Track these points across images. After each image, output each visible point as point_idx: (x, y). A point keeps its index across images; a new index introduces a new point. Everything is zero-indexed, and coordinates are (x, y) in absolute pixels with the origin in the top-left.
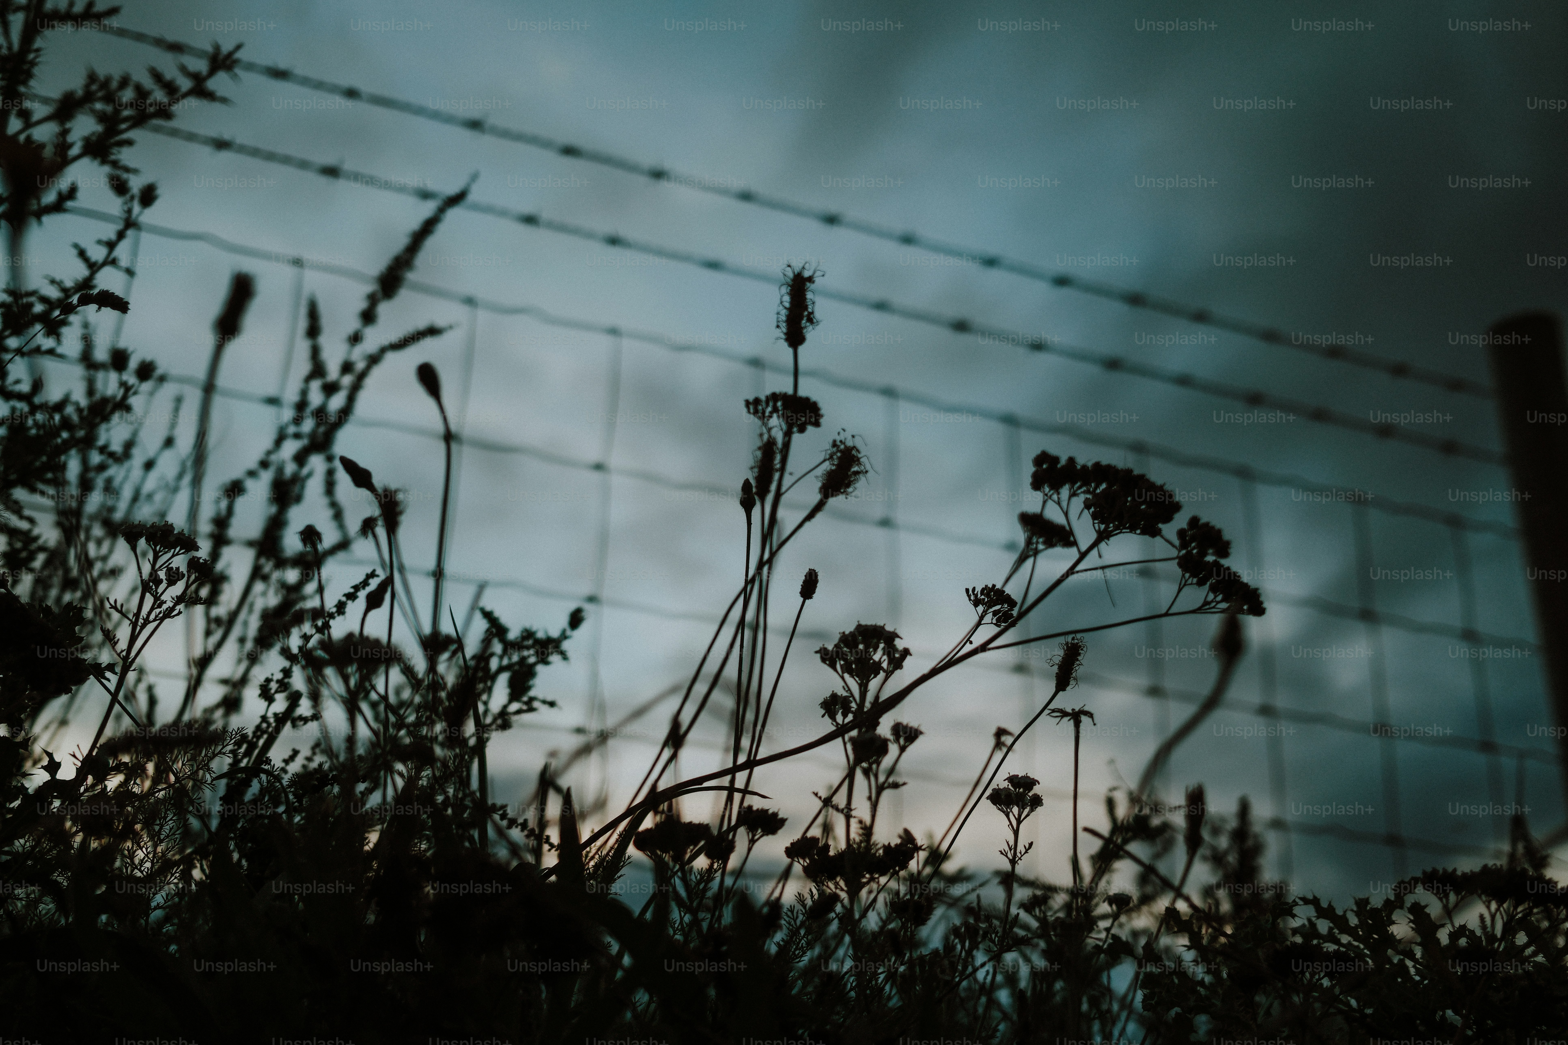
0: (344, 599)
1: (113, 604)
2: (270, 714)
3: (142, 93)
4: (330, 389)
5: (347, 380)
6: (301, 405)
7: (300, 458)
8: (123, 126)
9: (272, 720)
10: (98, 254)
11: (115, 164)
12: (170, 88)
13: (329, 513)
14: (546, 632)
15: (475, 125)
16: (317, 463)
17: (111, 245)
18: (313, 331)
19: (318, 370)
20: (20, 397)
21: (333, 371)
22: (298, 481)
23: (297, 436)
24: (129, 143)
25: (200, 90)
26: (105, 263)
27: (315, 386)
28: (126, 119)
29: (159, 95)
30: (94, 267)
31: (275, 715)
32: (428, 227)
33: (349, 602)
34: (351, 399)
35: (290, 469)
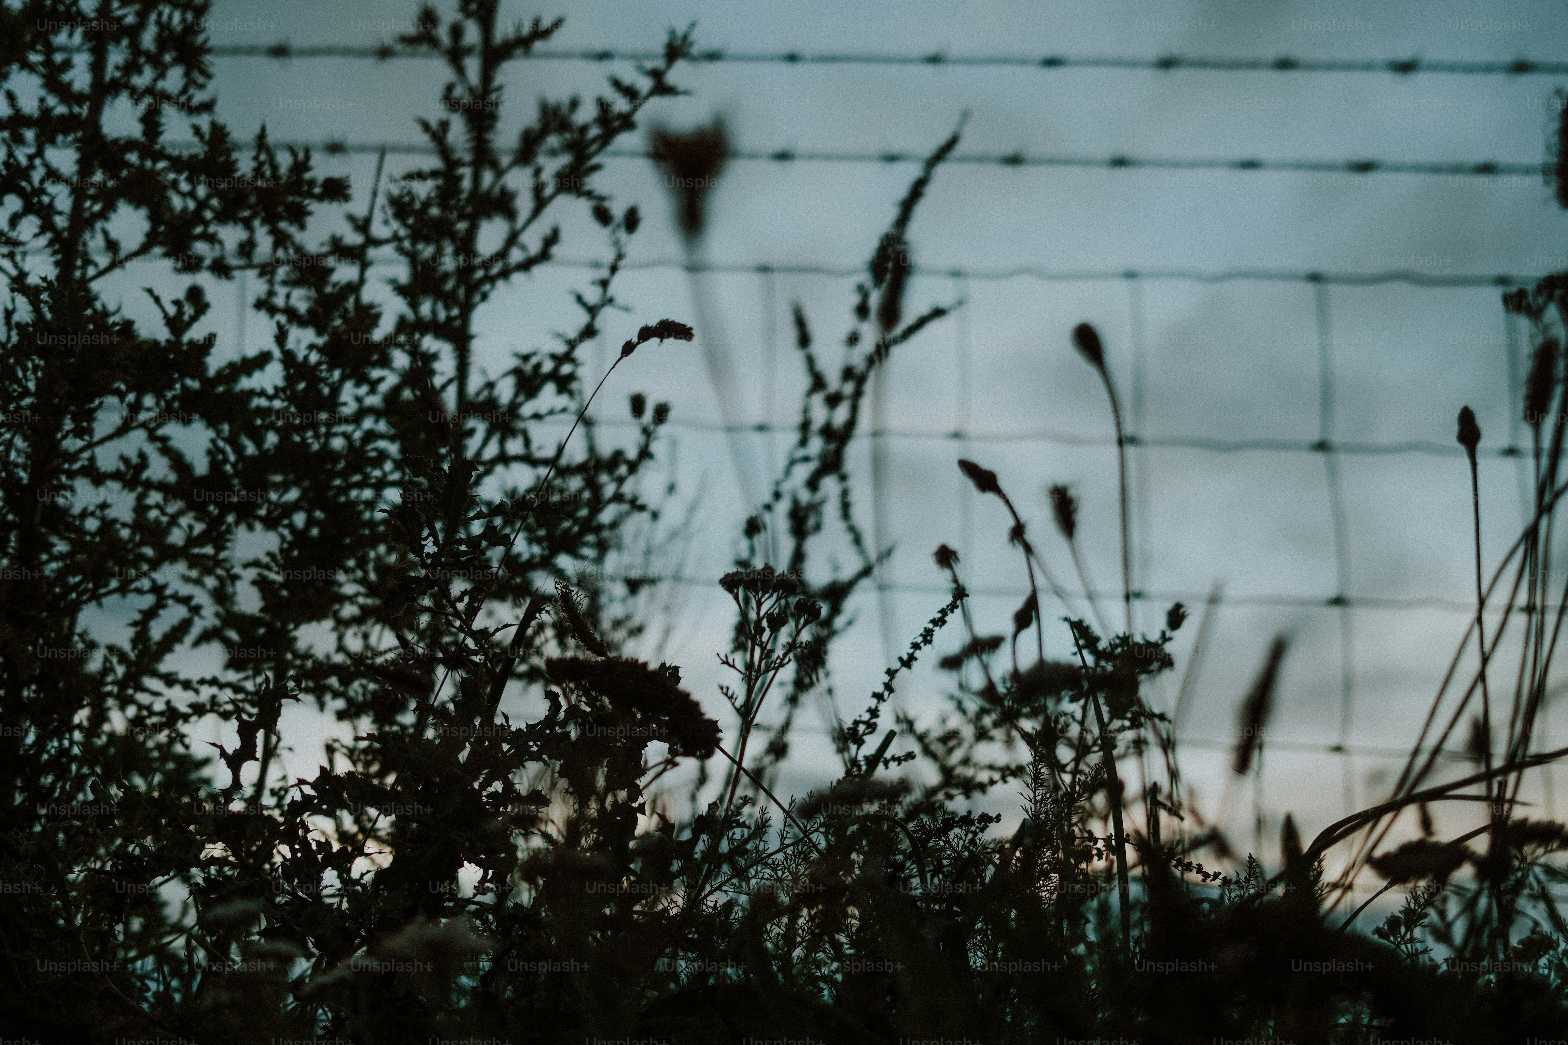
0: (930, 626)
1: (724, 659)
2: (860, 757)
3: (603, 106)
4: (833, 401)
5: (849, 388)
6: (805, 426)
7: (813, 484)
8: (594, 148)
9: (862, 763)
10: (593, 295)
11: (589, 194)
12: (630, 93)
13: (848, 537)
14: (1144, 637)
15: (935, 59)
16: (830, 485)
17: (604, 284)
18: (804, 340)
19: (818, 383)
20: (545, 462)
21: (834, 382)
22: (815, 508)
23: (806, 459)
24: (597, 168)
25: (662, 88)
26: (603, 305)
27: (818, 400)
28: (595, 140)
29: (621, 105)
30: (592, 310)
31: (866, 758)
32: (917, 191)
33: (937, 629)
34: (854, 409)
35: (805, 497)
